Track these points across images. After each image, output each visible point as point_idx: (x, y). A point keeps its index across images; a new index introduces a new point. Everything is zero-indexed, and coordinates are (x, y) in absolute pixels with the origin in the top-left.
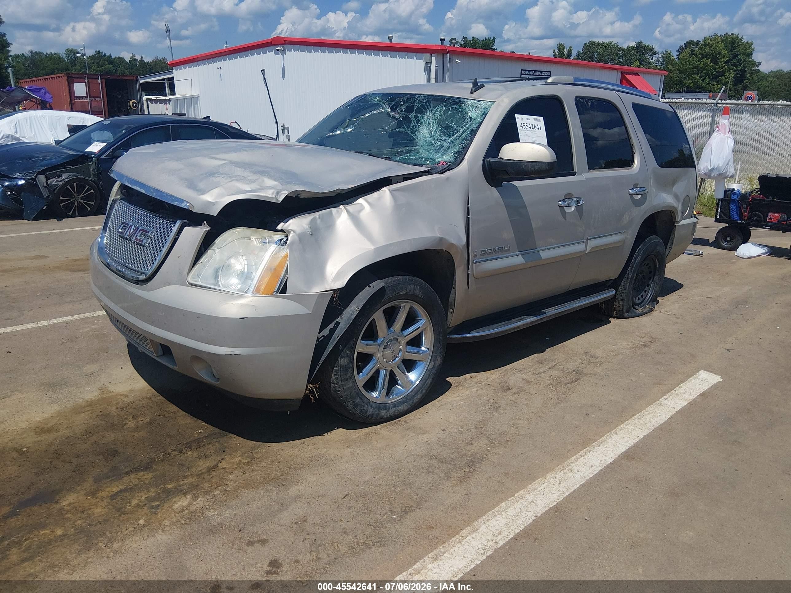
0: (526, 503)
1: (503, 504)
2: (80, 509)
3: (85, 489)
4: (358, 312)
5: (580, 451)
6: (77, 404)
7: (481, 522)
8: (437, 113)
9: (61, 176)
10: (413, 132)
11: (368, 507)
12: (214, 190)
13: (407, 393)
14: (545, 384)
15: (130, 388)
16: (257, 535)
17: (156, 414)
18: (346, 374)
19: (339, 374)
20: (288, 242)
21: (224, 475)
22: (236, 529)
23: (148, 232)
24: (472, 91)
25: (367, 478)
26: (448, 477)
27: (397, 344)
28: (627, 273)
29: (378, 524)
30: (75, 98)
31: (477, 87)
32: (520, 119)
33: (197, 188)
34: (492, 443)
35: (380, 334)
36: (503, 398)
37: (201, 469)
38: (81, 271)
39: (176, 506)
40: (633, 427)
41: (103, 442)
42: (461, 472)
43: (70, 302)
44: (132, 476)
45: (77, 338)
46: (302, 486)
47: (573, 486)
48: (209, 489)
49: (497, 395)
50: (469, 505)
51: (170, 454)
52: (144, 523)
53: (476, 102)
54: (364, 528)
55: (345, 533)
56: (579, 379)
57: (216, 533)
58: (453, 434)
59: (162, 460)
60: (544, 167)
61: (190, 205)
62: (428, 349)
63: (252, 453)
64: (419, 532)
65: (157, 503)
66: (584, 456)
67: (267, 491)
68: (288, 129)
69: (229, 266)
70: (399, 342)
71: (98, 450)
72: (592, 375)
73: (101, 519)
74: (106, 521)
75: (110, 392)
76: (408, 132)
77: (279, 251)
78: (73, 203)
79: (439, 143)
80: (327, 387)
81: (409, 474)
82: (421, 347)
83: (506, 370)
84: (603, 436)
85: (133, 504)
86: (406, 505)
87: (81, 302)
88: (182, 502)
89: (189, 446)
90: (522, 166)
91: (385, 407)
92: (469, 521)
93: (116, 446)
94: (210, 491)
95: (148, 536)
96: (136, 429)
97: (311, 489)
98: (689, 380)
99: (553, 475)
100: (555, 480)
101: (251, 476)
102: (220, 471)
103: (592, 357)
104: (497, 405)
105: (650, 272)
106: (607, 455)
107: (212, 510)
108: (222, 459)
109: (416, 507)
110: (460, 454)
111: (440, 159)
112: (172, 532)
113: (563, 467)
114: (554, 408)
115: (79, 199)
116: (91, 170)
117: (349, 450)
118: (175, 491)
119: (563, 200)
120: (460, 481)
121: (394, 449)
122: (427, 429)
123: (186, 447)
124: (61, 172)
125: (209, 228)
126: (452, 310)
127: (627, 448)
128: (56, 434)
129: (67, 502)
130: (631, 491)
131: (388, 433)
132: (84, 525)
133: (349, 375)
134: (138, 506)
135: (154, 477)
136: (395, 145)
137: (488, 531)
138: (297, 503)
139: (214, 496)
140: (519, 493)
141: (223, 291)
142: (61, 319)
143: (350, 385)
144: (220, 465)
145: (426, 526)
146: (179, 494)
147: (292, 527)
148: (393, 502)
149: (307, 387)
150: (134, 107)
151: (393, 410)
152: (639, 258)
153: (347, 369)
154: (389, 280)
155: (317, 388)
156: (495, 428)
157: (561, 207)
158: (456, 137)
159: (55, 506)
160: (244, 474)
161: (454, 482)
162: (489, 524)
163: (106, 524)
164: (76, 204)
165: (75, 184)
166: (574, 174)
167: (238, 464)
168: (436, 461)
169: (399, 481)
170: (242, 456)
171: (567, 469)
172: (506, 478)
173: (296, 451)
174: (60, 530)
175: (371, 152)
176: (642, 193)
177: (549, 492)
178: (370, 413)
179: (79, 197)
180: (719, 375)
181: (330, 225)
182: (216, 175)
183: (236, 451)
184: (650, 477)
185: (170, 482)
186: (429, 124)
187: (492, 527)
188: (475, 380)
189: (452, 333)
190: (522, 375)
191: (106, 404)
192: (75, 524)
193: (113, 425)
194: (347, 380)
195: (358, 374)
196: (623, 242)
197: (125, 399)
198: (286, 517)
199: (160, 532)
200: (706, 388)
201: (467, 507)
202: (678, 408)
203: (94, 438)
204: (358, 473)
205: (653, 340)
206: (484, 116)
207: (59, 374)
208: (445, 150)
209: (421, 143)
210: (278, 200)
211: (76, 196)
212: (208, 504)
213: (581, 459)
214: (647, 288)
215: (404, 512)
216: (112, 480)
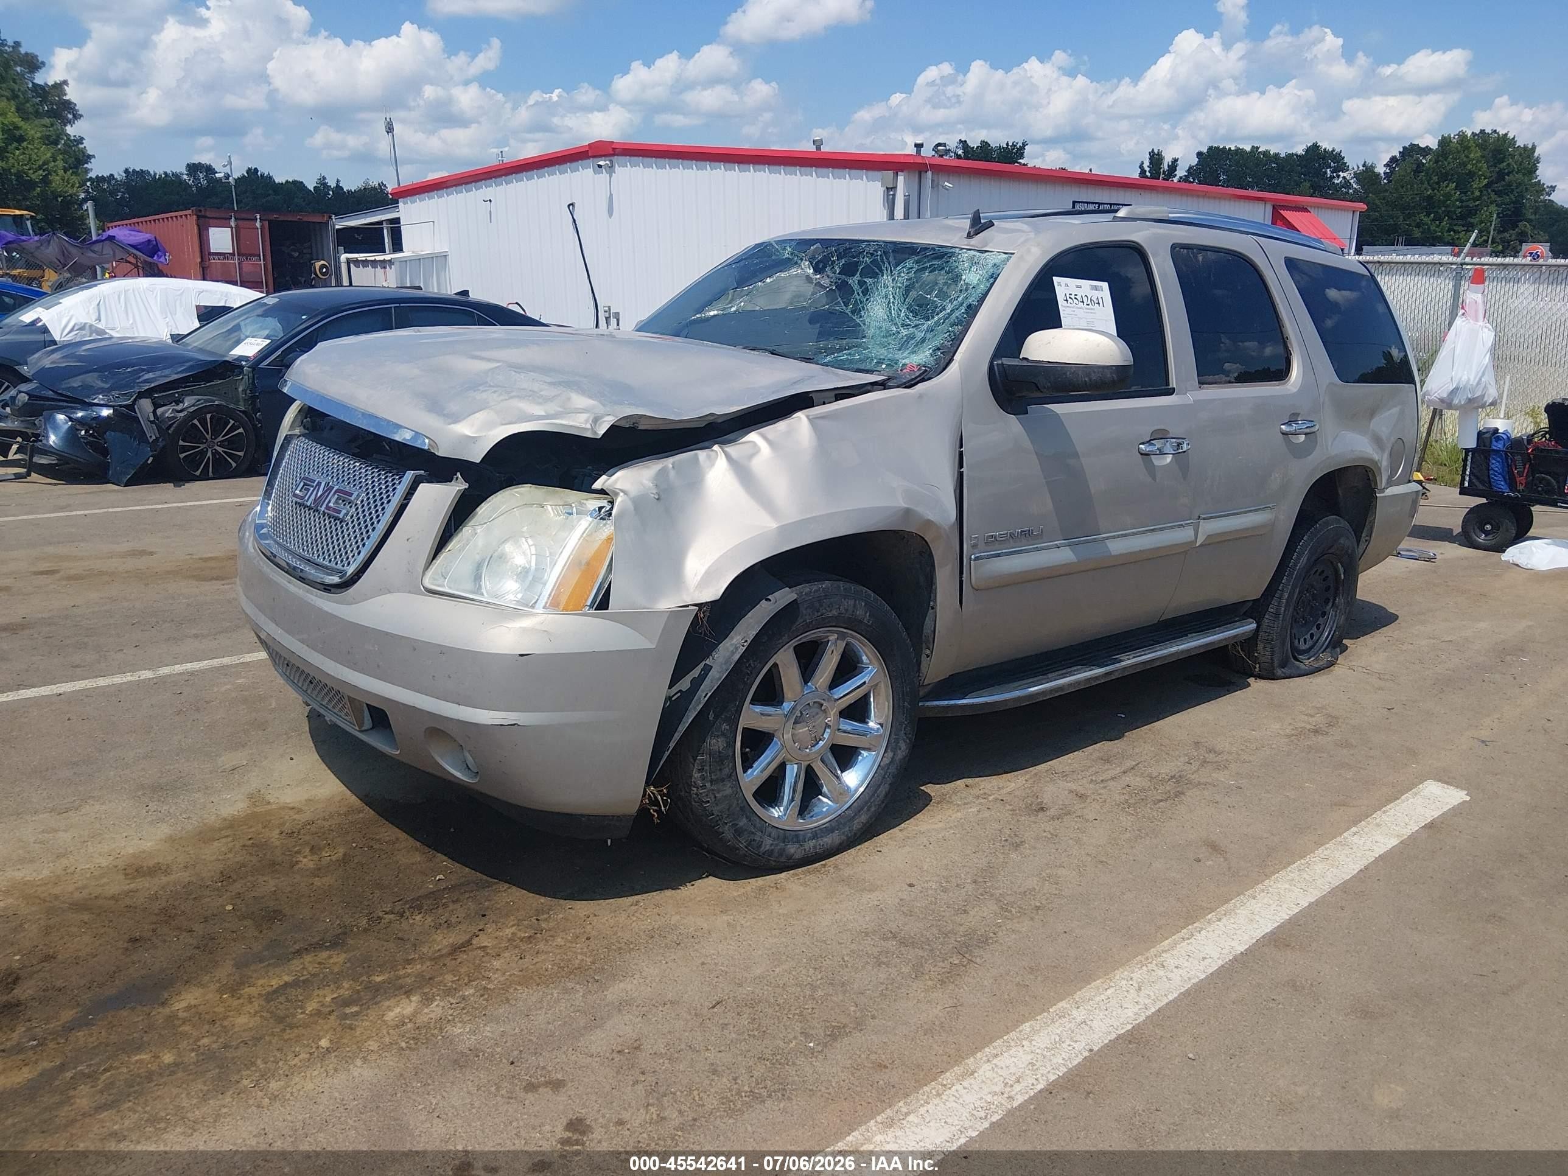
0: (1072, 1025)
1: (1026, 1027)
2: (207, 1017)
3: (219, 981)
4: (744, 648)
5: (1182, 929)
6: (205, 825)
7: (981, 1059)
8: (902, 275)
9: (182, 402)
10: (856, 311)
11: (759, 1025)
12: (477, 415)
13: (839, 812)
14: (1115, 800)
15: (306, 796)
16: (544, 1072)
17: (354, 845)
18: (720, 770)
19: (707, 768)
20: (614, 512)
21: (484, 959)
22: (504, 1061)
23: (351, 495)
24: (969, 233)
25: (758, 972)
26: (918, 972)
27: (821, 715)
28: (1280, 588)
29: (779, 1057)
30: (211, 257)
31: (979, 226)
32: (1063, 285)
33: (445, 412)
34: (1007, 910)
35: (788, 693)
36: (1030, 826)
37: (439, 947)
38: (217, 579)
39: (390, 1016)
40: (1287, 886)
41: (253, 894)
42: (943, 965)
43: (196, 636)
44: (308, 958)
45: (208, 702)
46: (632, 983)
47: (1165, 995)
48: (454, 986)
49: (1018, 821)
50: (957, 1027)
51: (379, 918)
52: (328, 1045)
53: (978, 254)
54: (751, 1063)
55: (715, 1072)
56: (1183, 793)
57: (465, 1066)
58: (930, 892)
59: (365, 930)
60: (1109, 376)
61: (431, 442)
62: (881, 725)
63: (537, 920)
64: (858, 1074)
65: (355, 1009)
66: (1188, 939)
67: (566, 991)
68: (617, 316)
69: (503, 558)
70: (825, 711)
71: (243, 910)
72: (1208, 786)
73: (246, 1036)
74: (257, 1040)
75: (269, 803)
76: (847, 311)
77: (596, 529)
78: (203, 453)
79: (904, 332)
80: (682, 794)
81: (841, 966)
82: (867, 723)
83: (1036, 774)
84: (1227, 902)
85: (309, 1009)
86: (833, 1024)
87: (217, 637)
88: (402, 1008)
89: (417, 906)
90: (1065, 374)
91: (796, 837)
92: (957, 1057)
93: (277, 902)
94: (455, 989)
95: (336, 1070)
96: (317, 872)
97: (649, 989)
98: (1403, 797)
99: (1126, 973)
100: (1131, 982)
101: (534, 962)
102: (475, 953)
103: (1210, 751)
104: (1017, 840)
105: (1328, 589)
106: (1235, 937)
107: (459, 1025)
108: (480, 930)
109: (854, 1028)
110: (943, 930)
111: (906, 361)
112: (383, 1062)
113: (1147, 959)
114: (1132, 847)
115: (214, 447)
116: (240, 389)
117: (725, 918)
118: (389, 988)
119: (1149, 442)
120: (942, 980)
121: (813, 918)
122: (879, 883)
123: (410, 907)
124: (182, 394)
125: (466, 486)
126: (928, 652)
127: (1276, 925)
128: (164, 879)
129: (184, 1004)
130: (1280, 1006)
131: (802, 889)
132: (215, 1046)
133: (726, 771)
134: (318, 1013)
135: (349, 960)
136: (822, 335)
137: (995, 1075)
138: (622, 1015)
139: (464, 999)
140: (1057, 1007)
141: (490, 603)
142: (179, 668)
143: (729, 791)
144: (475, 941)
145: (873, 1063)
146: (397, 992)
147: (613, 1059)
148: (809, 1017)
149: (645, 791)
150: (324, 274)
151: (812, 843)
152: (1303, 560)
153: (723, 758)
154: (805, 588)
155: (664, 795)
156: (1012, 883)
157: (1144, 454)
158: (939, 319)
159: (161, 1010)
160: (521, 958)
161: (930, 983)
162: (998, 1063)
163: (255, 1045)
164: (209, 454)
165: (209, 416)
166: (1170, 392)
167: (509, 940)
168: (894, 943)
169: (822, 978)
170: (518, 925)
171: (1154, 962)
172: (1032, 977)
173: (622, 918)
174: (168, 1055)
175: (774, 348)
176: (1308, 430)
177: (1117, 1006)
178: (768, 847)
179: (216, 441)
180: (1462, 789)
181: (695, 482)
182: (481, 388)
183: (507, 916)
184: (1320, 981)
185: (381, 972)
186: (886, 297)
187: (1002, 1068)
188: (975, 791)
189: (928, 697)
190: (1069, 784)
191: (260, 825)
192: (198, 1043)
193: (273, 864)
194: (723, 780)
195: (745, 771)
196: (1271, 526)
197: (296, 817)
198: (599, 1041)
199: (359, 1062)
200: (1436, 814)
201: (954, 1030)
202: (1380, 850)
203: (237, 887)
204: (741, 962)
205: (1333, 721)
206: (992, 280)
207: (172, 767)
208: (917, 345)
209: (870, 333)
210: (596, 433)
211: (210, 440)
212: (451, 1012)
213: (1184, 944)
214: (1321, 621)
215: (829, 1035)
216: (269, 965)
